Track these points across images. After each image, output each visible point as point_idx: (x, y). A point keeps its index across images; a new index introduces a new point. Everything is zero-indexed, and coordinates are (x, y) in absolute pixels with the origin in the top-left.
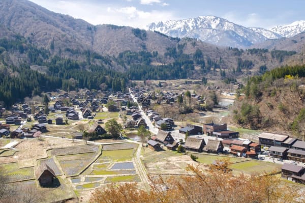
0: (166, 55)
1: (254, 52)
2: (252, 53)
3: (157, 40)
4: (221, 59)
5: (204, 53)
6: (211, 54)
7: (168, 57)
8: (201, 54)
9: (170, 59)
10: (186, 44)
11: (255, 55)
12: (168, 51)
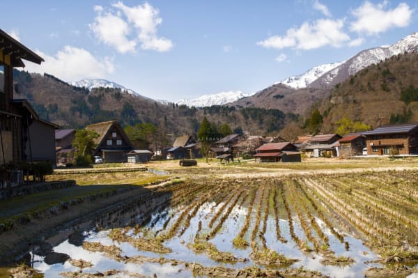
0: (73, 110)
1: (213, 111)
2: (210, 113)
3: (53, 87)
4: (166, 119)
5: (138, 110)
6: (149, 112)
7: (78, 113)
8: (133, 111)
9: (81, 117)
10: (103, 95)
11: (215, 115)
12: (76, 105)
